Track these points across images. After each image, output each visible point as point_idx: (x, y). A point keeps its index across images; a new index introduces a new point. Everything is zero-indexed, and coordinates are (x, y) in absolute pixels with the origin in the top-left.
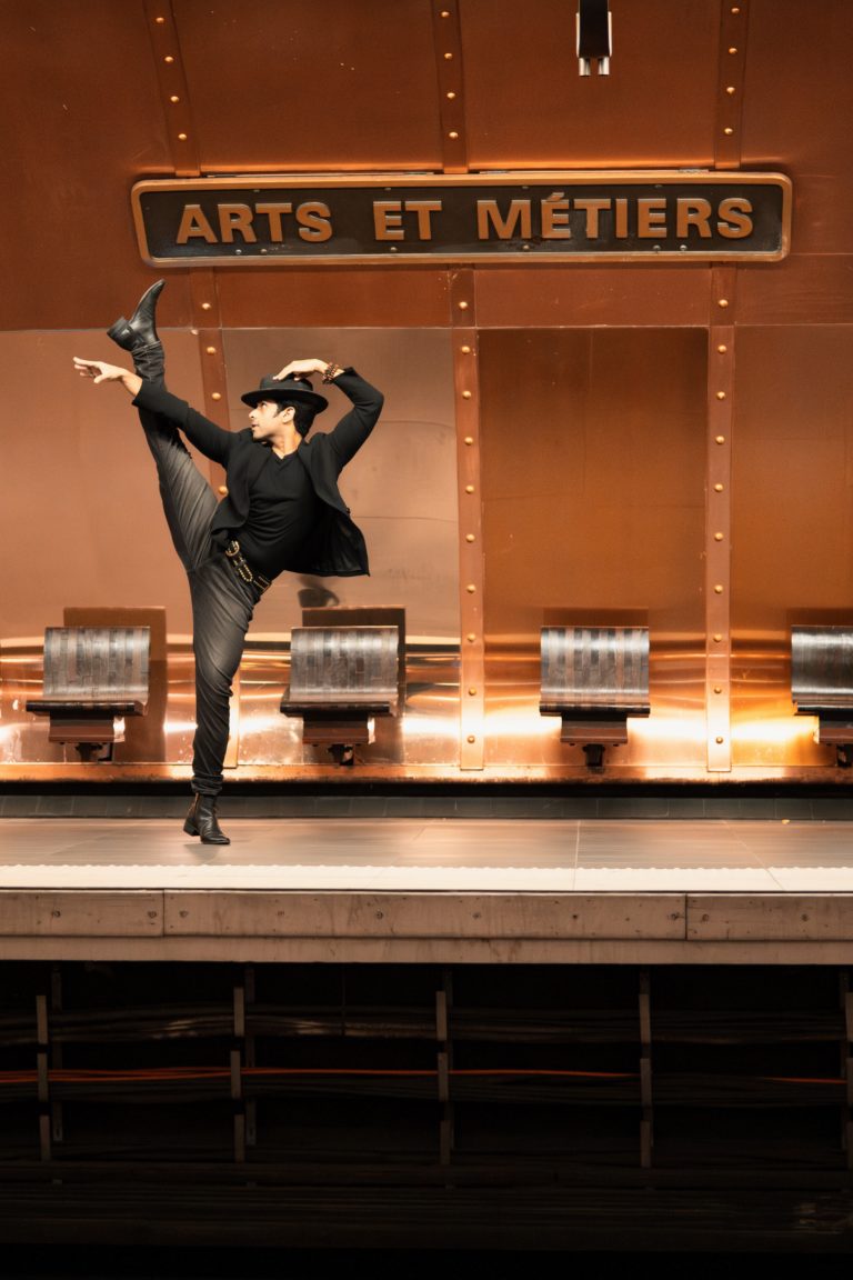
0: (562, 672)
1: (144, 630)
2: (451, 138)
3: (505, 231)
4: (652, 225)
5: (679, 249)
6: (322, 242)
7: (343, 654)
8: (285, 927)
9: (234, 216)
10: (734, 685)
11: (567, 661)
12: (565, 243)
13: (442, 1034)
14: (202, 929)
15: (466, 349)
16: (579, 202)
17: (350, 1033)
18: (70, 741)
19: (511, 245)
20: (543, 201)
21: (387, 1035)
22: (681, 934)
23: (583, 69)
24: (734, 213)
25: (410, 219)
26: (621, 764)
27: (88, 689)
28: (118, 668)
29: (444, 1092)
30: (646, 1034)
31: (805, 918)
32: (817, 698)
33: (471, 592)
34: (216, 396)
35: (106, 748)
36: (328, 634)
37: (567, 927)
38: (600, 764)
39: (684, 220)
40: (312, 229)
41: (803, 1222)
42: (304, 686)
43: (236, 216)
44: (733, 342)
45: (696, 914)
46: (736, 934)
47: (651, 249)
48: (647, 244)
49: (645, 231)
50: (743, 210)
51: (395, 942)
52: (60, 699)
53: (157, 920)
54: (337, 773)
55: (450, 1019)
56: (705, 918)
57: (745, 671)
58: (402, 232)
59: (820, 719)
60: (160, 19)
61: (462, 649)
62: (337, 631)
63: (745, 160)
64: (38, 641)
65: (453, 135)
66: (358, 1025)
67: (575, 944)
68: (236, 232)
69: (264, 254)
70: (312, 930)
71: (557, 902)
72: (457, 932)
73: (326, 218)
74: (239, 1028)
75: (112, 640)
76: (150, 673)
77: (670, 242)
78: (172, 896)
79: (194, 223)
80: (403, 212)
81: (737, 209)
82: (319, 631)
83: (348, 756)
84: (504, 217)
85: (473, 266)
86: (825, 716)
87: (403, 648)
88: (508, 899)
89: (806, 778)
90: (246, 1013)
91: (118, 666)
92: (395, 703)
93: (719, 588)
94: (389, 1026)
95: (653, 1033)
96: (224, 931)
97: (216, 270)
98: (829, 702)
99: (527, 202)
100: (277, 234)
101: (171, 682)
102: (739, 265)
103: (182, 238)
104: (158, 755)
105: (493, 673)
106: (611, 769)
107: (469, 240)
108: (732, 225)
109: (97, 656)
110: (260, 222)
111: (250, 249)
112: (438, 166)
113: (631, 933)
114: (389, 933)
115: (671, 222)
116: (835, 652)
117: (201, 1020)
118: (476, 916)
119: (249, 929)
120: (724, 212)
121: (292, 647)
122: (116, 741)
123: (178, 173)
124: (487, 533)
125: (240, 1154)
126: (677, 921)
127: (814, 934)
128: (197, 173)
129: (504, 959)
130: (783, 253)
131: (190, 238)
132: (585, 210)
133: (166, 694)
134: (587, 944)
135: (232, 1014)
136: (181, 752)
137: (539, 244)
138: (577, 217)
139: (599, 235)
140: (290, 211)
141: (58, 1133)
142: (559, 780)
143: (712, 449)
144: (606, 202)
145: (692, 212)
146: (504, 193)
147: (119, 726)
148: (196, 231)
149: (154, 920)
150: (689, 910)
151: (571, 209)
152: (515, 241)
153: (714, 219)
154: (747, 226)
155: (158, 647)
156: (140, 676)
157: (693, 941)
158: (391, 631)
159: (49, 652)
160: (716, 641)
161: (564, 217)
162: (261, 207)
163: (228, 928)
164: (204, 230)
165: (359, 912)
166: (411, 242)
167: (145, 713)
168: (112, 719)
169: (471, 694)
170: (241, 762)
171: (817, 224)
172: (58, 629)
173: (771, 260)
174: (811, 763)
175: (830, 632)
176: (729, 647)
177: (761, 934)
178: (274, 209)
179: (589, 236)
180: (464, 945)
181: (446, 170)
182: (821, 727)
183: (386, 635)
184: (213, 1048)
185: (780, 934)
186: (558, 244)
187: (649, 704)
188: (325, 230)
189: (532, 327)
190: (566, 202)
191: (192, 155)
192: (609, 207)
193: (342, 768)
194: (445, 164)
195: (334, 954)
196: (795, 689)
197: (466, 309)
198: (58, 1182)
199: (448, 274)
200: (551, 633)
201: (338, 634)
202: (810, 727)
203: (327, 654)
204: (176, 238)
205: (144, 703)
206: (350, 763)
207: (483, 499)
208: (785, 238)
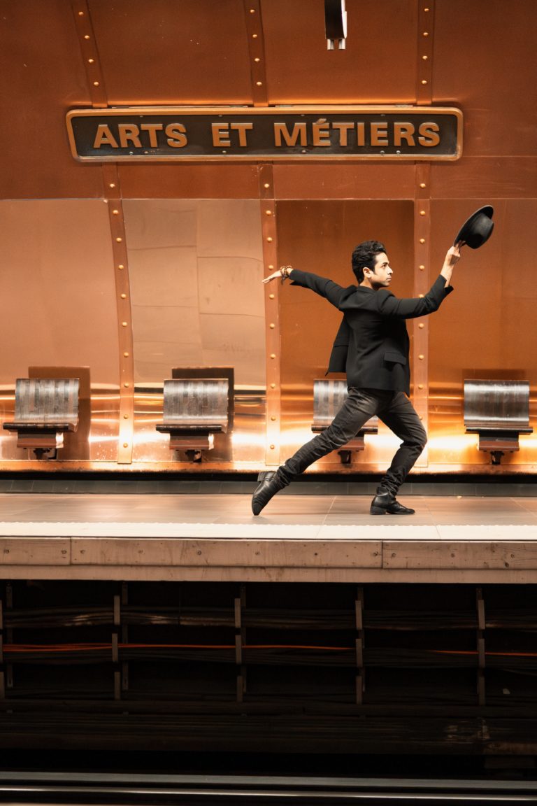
0: (326, 407)
1: (76, 380)
2: (257, 86)
3: (291, 141)
4: (379, 138)
5: (396, 153)
6: (182, 147)
7: (195, 395)
8: (143, 560)
9: (128, 131)
10: (430, 415)
11: (330, 400)
12: (327, 149)
13: (238, 624)
14: (94, 561)
15: (269, 212)
16: (335, 125)
17: (182, 623)
18: (31, 447)
19: (295, 150)
20: (314, 124)
21: (205, 624)
22: (379, 565)
23: (330, 46)
24: (429, 132)
25: (234, 134)
26: (362, 462)
27: (42, 416)
28: (59, 403)
29: (239, 658)
30: (359, 624)
31: (453, 555)
32: (478, 423)
33: (272, 358)
34: (119, 239)
35: (52, 452)
36: (186, 383)
37: (311, 560)
38: (349, 462)
39: (399, 135)
40: (175, 140)
41: (450, 736)
42: (171, 415)
43: (129, 132)
44: (429, 209)
45: (388, 553)
46: (412, 565)
47: (378, 153)
48: (377, 149)
49: (375, 142)
50: (434, 130)
51: (209, 569)
52: (25, 422)
53: (67, 555)
54: (192, 467)
55: (243, 615)
56: (393, 555)
57: (437, 406)
58: (229, 141)
59: (480, 436)
60: (81, 13)
61: (267, 393)
62: (191, 381)
63: (435, 99)
64: (12, 387)
65: (259, 83)
66: (188, 619)
67: (316, 571)
68: (129, 141)
69: (147, 154)
70: (159, 562)
71: (305, 546)
72: (246, 563)
73: (183, 133)
74: (117, 620)
75: (56, 387)
76: (79, 407)
77: (390, 149)
78: (76, 541)
79: (104, 136)
80: (229, 129)
81: (430, 129)
82: (180, 382)
83: (197, 457)
84: (291, 133)
85: (272, 162)
86: (483, 434)
87: (232, 392)
88: (276, 544)
89: (473, 471)
90: (121, 611)
91: (60, 402)
92: (226, 425)
93: (421, 357)
94: (207, 619)
95: (363, 624)
96: (107, 562)
97: (117, 164)
98: (486, 425)
99: (304, 124)
100: (154, 143)
101: (93, 412)
102: (432, 163)
103: (97, 145)
104: (85, 456)
105: (286, 407)
106: (356, 465)
107: (270, 147)
108: (427, 139)
109: (47, 396)
110: (144, 135)
111: (138, 151)
112: (250, 102)
113: (350, 564)
114: (205, 563)
115: (391, 137)
116: (490, 395)
117: (94, 615)
118: (257, 554)
119: (122, 561)
120: (422, 131)
121: (165, 391)
122: (57, 447)
123: (95, 105)
124: (282, 324)
125: (117, 696)
126: (377, 557)
127: (458, 565)
128: (105, 106)
129: (274, 579)
130: (457, 156)
131: (102, 145)
132: (339, 129)
133: (90, 419)
134: (323, 570)
135: (113, 612)
136: (98, 454)
137: (311, 149)
138: (334, 133)
139: (348, 144)
140: (162, 129)
141: (10, 682)
142: (325, 472)
143: (416, 273)
144: (351, 125)
145: (404, 130)
146: (290, 119)
147: (60, 438)
148: (105, 141)
149: (65, 555)
150: (384, 551)
151: (330, 129)
152: (297, 148)
153: (416, 135)
154: (436, 139)
155: (85, 391)
156: (73, 408)
157: (386, 569)
158: (224, 382)
159: (18, 393)
160: (419, 388)
161: (327, 133)
162: (144, 126)
163: (109, 560)
164: (110, 140)
165: (187, 551)
166: (235, 148)
167: (75, 430)
168: (55, 434)
169: (273, 420)
170: (134, 460)
171: (478, 138)
172: (24, 380)
173: (451, 160)
174: (476, 461)
175: (487, 383)
176: (427, 392)
177: (427, 565)
178: (152, 128)
179: (342, 145)
180: (250, 571)
181: (255, 105)
182: (480, 441)
183: (221, 384)
184: (101, 632)
185: (438, 565)
186: (323, 149)
187: (377, 426)
188: (183, 141)
189: (308, 199)
190: (328, 124)
191: (102, 95)
192: (353, 127)
193: (195, 464)
194: (255, 101)
195: (172, 576)
196: (467, 418)
197: (269, 188)
198: (10, 712)
199: (257, 167)
200: (320, 383)
201: (192, 384)
202: (474, 440)
203: (186, 395)
204: (93, 145)
205: (75, 425)
206: (199, 461)
207: (279, 302)
208: (459, 147)
